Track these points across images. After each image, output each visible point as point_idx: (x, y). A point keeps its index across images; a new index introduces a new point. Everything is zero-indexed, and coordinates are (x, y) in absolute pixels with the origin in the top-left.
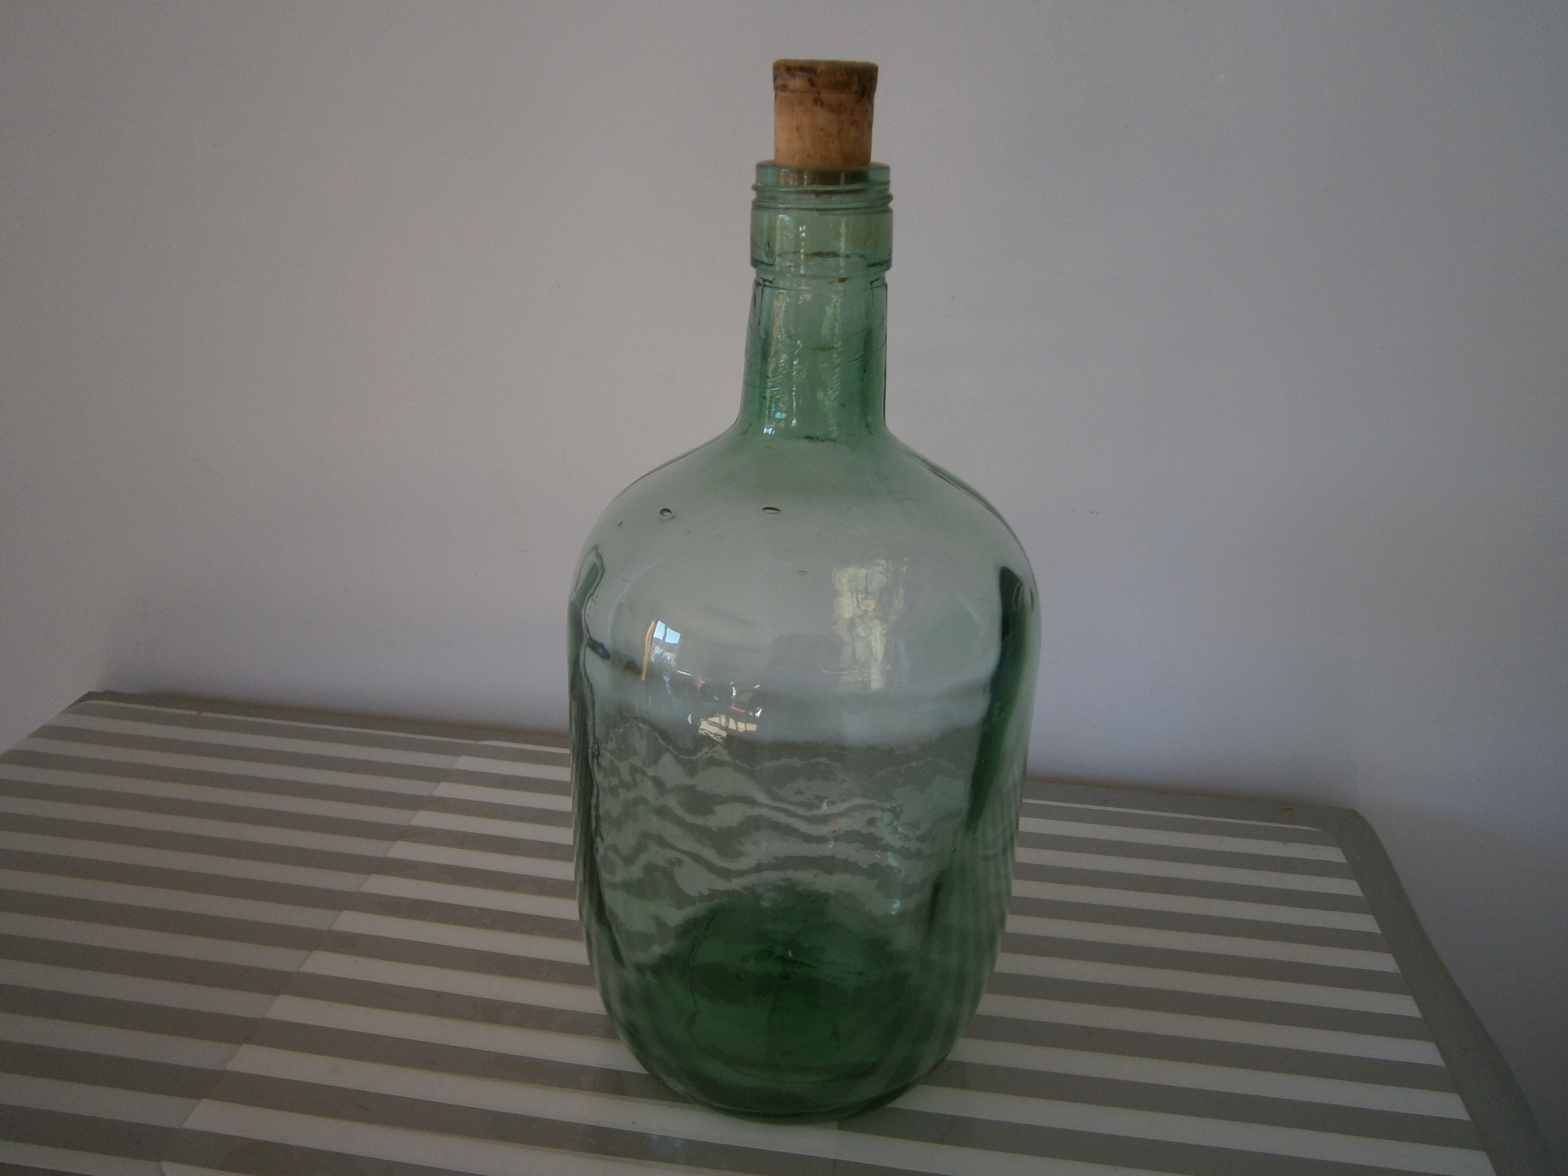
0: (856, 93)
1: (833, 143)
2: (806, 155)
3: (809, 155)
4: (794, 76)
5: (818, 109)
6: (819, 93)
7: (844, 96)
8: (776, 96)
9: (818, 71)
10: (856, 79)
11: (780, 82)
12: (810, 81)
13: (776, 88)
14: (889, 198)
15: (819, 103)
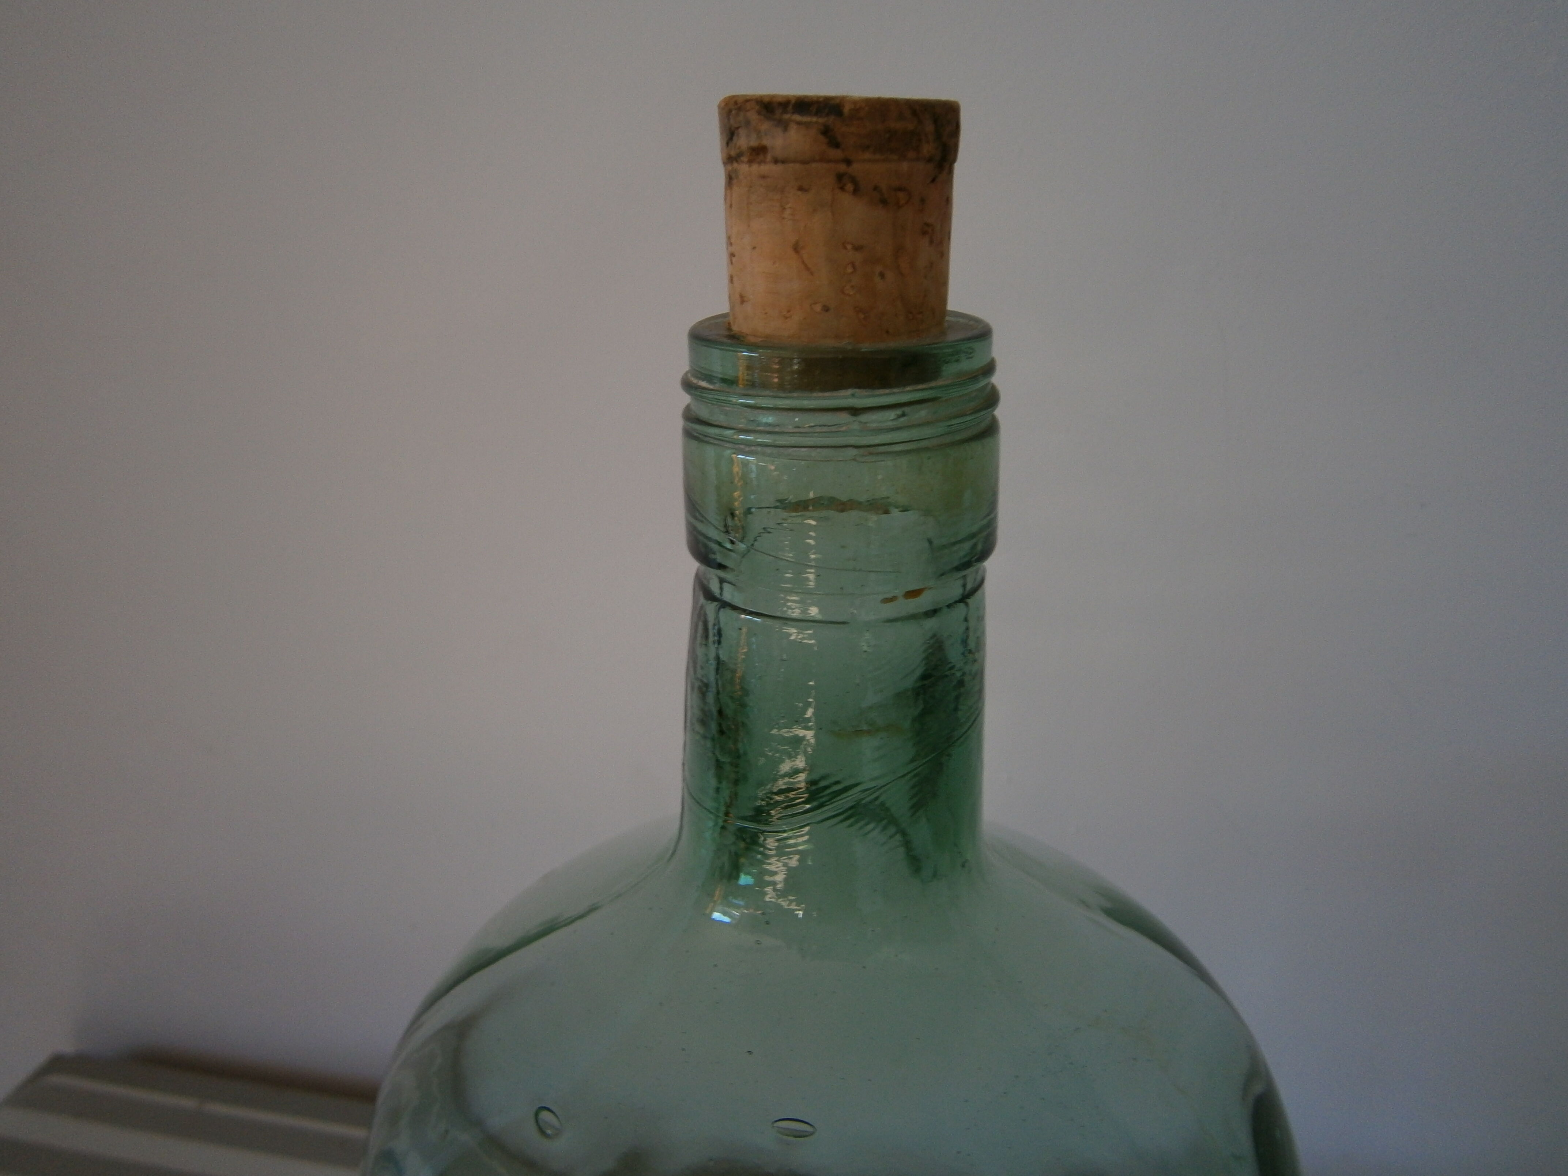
0: (930, 160)
1: (882, 275)
2: (818, 308)
3: (826, 309)
4: (785, 126)
5: (846, 199)
6: (848, 162)
7: (905, 166)
8: (731, 179)
9: (846, 110)
10: (929, 127)
11: (744, 141)
12: (826, 131)
13: (730, 160)
14: (992, 399)
15: (850, 187)
